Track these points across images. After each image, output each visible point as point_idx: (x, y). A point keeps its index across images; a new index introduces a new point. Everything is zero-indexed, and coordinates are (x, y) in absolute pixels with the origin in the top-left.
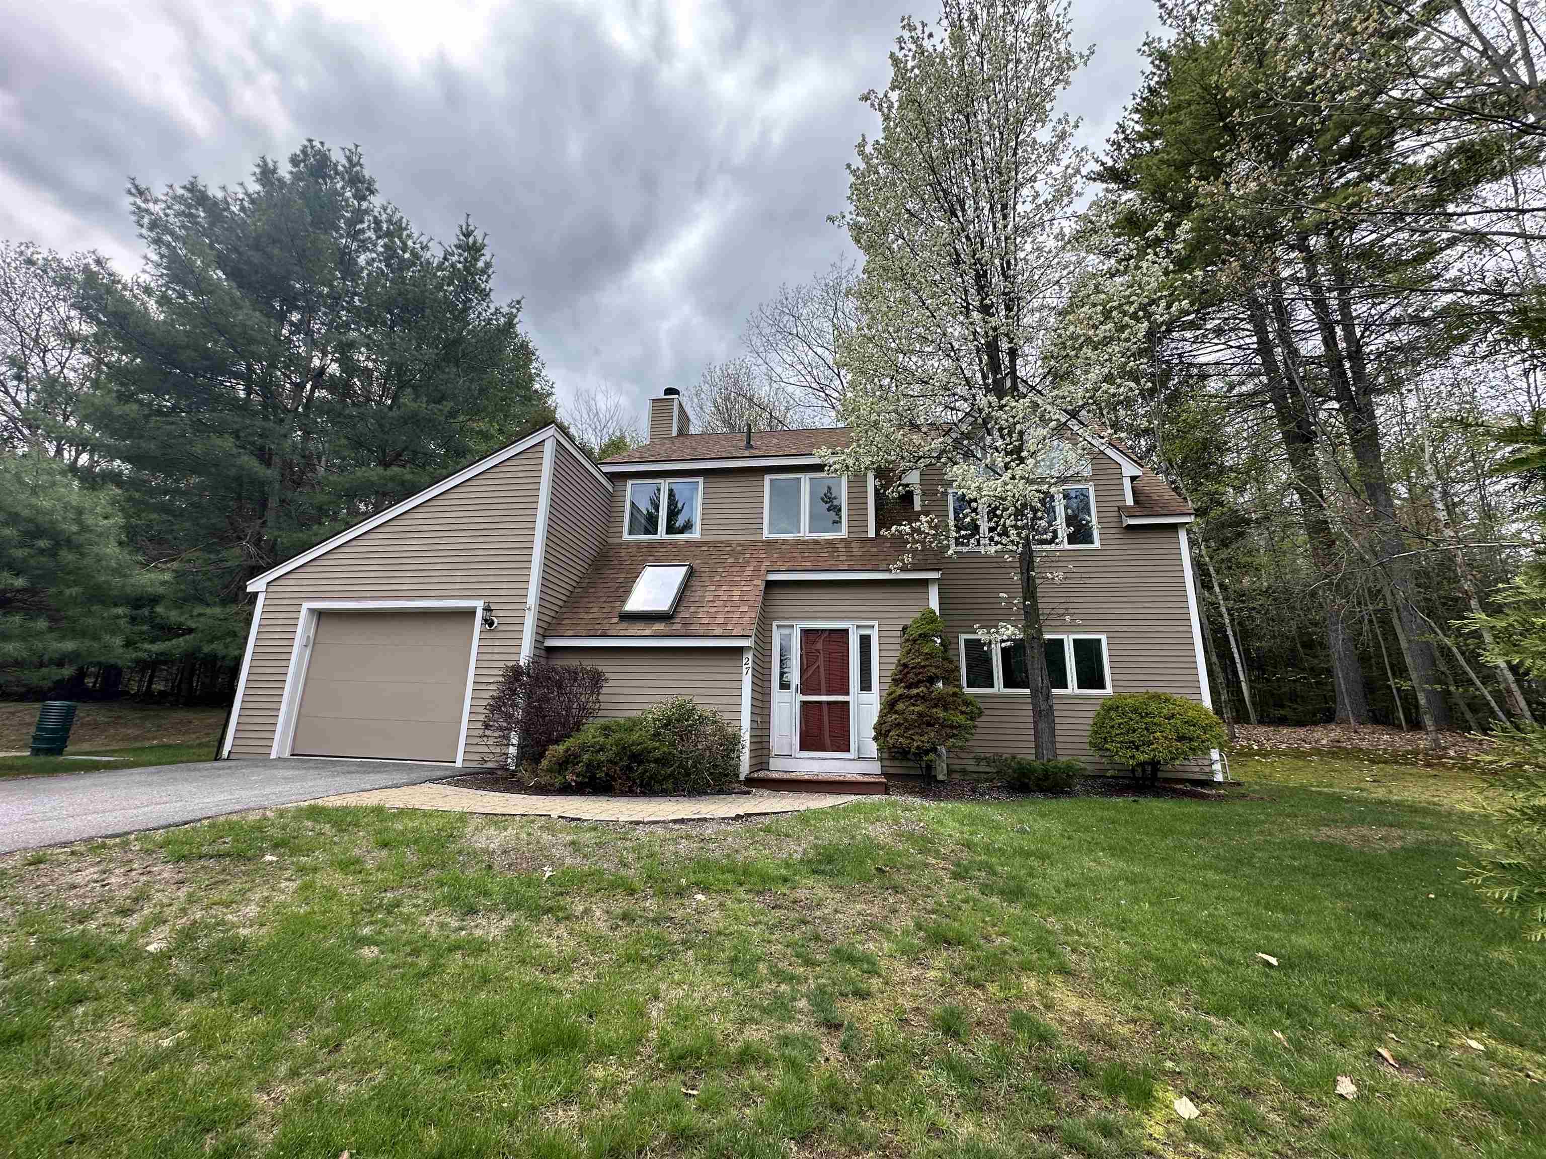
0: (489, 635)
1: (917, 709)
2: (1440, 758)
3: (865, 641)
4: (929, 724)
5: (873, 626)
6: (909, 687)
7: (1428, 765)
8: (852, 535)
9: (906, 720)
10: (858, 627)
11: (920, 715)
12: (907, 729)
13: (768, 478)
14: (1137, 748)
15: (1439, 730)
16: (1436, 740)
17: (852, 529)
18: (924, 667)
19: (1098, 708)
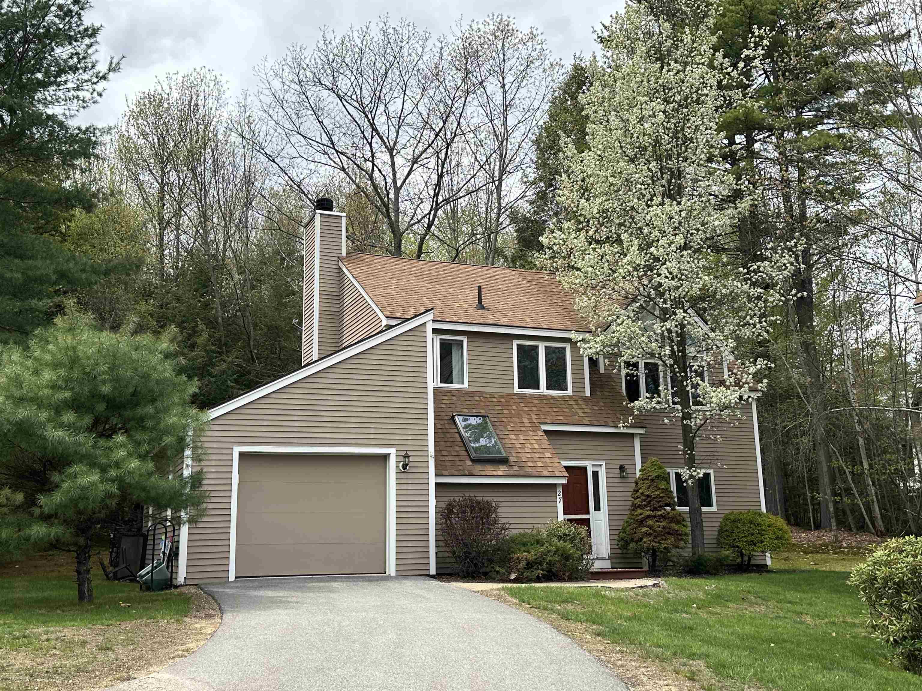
0: (403, 476)
1: (662, 524)
2: (840, 548)
3: (596, 474)
4: (669, 533)
5: (601, 465)
6: (655, 509)
7: (836, 553)
8: (576, 394)
9: (655, 531)
10: (593, 465)
11: (664, 527)
12: (655, 537)
13: (515, 343)
14: (755, 545)
15: (838, 529)
16: (836, 536)
17: (576, 390)
18: (662, 497)
19: (721, 520)
